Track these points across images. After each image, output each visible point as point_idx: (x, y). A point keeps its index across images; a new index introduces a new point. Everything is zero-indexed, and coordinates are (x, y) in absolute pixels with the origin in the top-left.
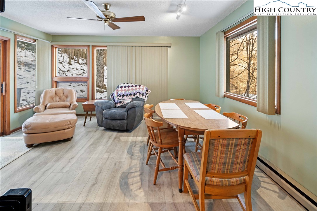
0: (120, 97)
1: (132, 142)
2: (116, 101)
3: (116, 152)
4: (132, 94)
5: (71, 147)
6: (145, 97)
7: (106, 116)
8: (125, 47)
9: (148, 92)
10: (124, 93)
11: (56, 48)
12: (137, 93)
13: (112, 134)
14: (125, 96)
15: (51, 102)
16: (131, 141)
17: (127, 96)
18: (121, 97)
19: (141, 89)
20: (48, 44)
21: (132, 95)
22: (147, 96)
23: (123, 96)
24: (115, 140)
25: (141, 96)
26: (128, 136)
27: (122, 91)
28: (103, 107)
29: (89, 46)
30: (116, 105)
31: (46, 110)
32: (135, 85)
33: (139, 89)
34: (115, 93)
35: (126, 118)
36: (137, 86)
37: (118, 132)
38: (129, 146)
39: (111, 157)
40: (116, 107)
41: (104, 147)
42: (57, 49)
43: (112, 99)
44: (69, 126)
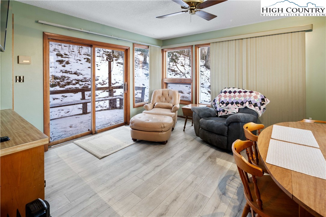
0: (223, 104)
1: (230, 171)
2: (218, 109)
3: (204, 177)
4: (240, 102)
5: (163, 152)
6: (260, 109)
7: (202, 125)
8: (232, 41)
9: (264, 101)
10: (228, 100)
11: (166, 51)
12: (246, 103)
13: (209, 150)
14: (230, 104)
15: (158, 102)
16: (229, 168)
17: (232, 105)
18: (225, 105)
19: (252, 97)
20: (159, 48)
21: (238, 103)
22: (262, 107)
23: (227, 104)
24: (209, 159)
25: (253, 106)
26: (228, 160)
27: (225, 97)
28: (201, 114)
29: (192, 46)
30: (218, 114)
31: (154, 109)
32: (244, 91)
33: (250, 96)
34: (217, 98)
35: (226, 133)
36: (247, 92)
37: (216, 149)
38: (223, 176)
39: (196, 183)
40: (217, 116)
41: (193, 165)
42: (167, 53)
43: (214, 106)
44: (163, 129)
